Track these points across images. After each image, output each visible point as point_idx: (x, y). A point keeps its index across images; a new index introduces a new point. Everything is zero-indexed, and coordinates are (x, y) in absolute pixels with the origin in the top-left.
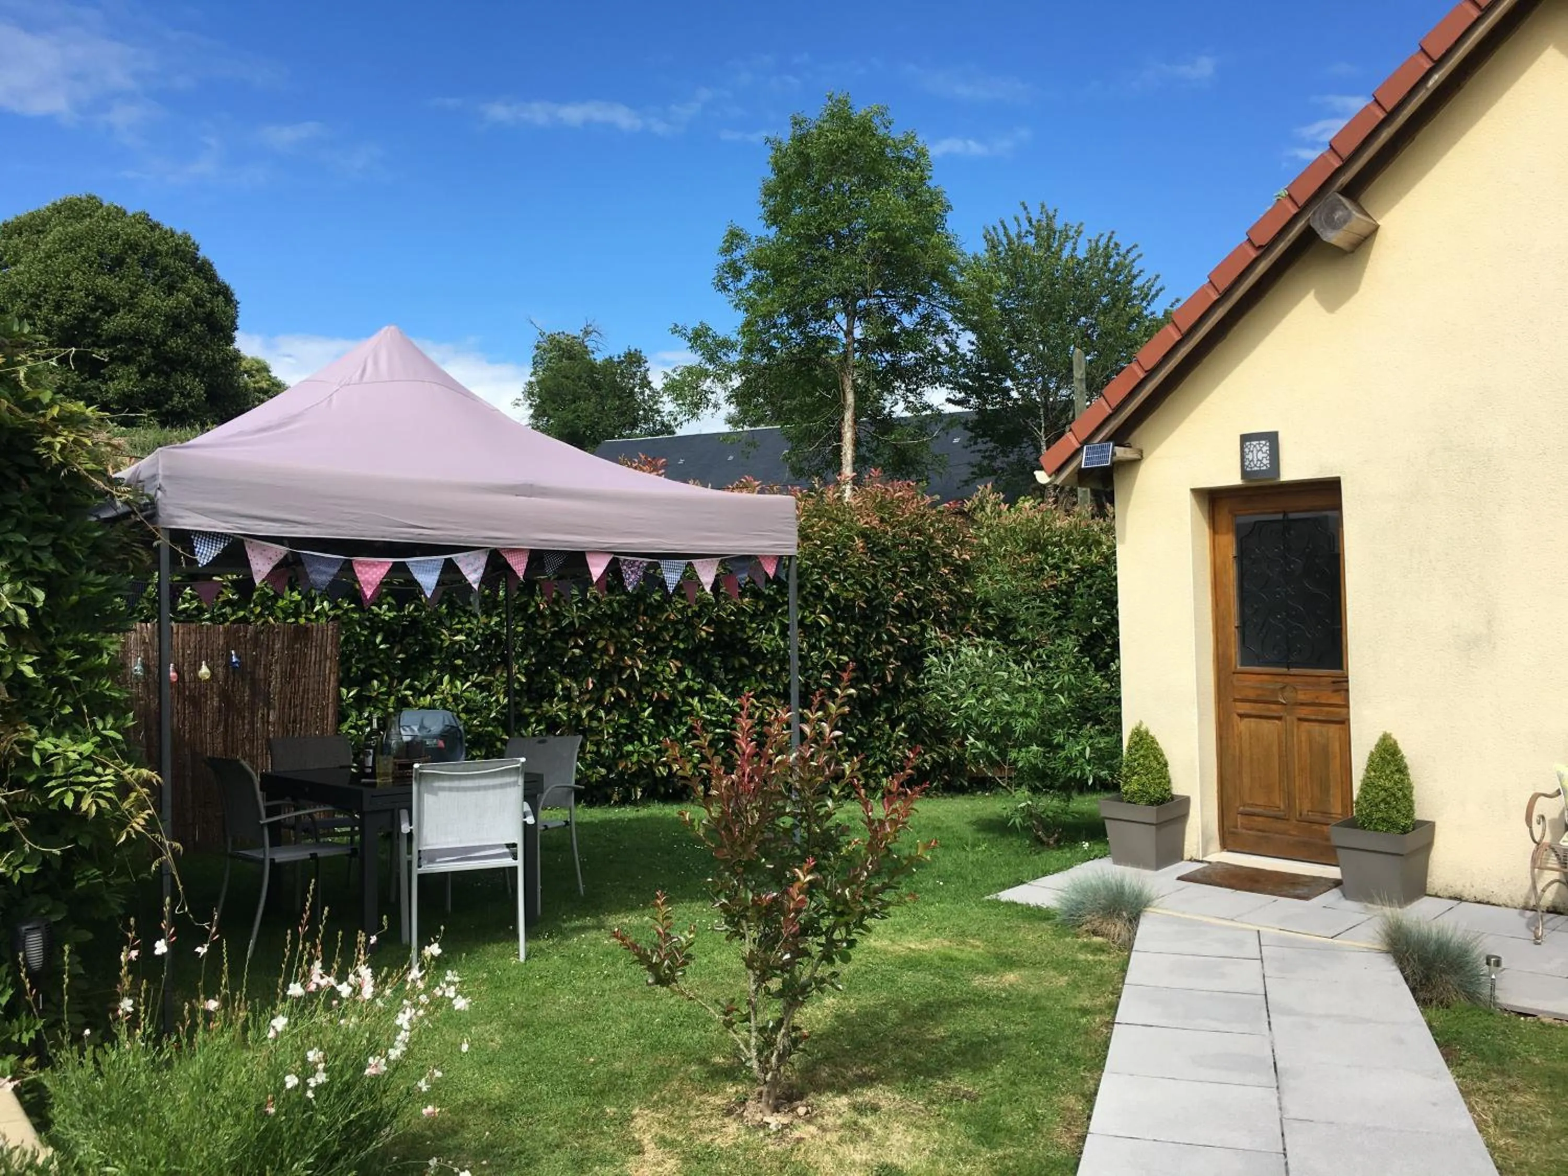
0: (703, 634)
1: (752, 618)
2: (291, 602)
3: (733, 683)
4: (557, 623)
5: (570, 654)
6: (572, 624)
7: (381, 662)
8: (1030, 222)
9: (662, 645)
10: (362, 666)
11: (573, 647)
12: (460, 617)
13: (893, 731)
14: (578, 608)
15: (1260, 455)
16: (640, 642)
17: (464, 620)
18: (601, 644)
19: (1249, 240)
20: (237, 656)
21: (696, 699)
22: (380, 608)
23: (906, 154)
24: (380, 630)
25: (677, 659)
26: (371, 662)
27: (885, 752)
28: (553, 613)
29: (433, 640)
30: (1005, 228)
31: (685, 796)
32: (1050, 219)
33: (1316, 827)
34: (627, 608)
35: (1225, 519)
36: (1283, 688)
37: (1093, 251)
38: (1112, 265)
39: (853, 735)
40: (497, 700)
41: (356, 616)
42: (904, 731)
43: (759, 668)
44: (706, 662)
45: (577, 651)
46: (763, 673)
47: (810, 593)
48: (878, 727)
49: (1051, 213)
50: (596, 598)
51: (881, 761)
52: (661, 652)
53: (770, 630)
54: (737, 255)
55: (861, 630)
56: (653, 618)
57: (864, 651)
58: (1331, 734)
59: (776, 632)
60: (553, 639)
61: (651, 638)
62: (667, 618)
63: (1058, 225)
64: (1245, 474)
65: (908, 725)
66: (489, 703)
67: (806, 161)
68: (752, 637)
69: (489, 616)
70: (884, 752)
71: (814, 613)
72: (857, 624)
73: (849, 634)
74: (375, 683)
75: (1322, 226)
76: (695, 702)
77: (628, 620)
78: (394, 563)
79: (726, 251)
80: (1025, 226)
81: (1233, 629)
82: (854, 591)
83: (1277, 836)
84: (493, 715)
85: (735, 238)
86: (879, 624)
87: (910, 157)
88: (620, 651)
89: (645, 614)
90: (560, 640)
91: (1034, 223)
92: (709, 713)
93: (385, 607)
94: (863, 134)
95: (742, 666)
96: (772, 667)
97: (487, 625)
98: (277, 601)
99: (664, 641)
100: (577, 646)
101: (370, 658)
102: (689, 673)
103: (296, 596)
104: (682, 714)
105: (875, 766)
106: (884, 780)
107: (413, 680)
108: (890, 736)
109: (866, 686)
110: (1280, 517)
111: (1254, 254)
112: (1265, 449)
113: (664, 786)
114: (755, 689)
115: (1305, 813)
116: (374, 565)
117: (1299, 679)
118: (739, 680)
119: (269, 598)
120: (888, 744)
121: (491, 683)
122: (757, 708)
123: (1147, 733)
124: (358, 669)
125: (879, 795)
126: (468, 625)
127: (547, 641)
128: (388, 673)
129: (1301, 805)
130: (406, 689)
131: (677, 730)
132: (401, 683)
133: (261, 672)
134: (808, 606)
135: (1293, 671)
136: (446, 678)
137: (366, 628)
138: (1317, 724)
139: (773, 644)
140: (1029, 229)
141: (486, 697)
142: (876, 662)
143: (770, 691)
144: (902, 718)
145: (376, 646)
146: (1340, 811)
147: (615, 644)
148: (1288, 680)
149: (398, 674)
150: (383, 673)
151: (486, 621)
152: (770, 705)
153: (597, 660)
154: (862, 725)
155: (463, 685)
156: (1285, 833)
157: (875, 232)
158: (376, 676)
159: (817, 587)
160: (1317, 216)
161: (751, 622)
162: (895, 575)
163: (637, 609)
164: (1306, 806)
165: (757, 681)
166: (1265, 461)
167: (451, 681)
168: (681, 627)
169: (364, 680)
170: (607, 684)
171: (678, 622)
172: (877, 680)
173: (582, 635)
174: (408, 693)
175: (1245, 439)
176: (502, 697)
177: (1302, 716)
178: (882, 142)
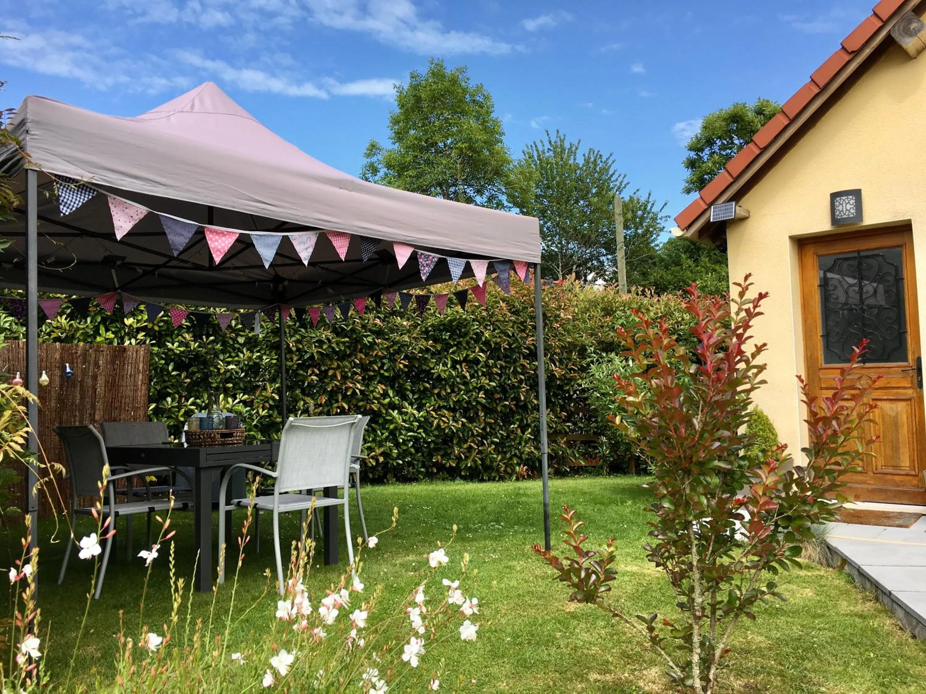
0: (401, 366)
1: (433, 354)
2: (106, 339)
3: (418, 402)
4: (301, 357)
5: (310, 379)
6: (312, 357)
7: (173, 385)
8: (550, 142)
9: (372, 374)
10: (158, 387)
11: (311, 375)
12: (230, 353)
13: (523, 434)
14: (316, 347)
15: (849, 207)
16: (359, 371)
17: (233, 354)
18: (331, 373)
19: (843, 48)
20: (70, 368)
21: (396, 411)
22: (173, 344)
23: (478, 98)
24: (172, 360)
25: (382, 383)
26: (166, 384)
27: (518, 449)
28: (298, 350)
29: (212, 369)
30: (536, 146)
31: (385, 480)
32: (562, 141)
33: (889, 477)
34: (349, 347)
35: (811, 260)
36: (859, 378)
37: (587, 161)
38: (598, 169)
39: (497, 437)
40: (258, 412)
41: (156, 349)
42: (530, 434)
43: (436, 391)
44: (401, 386)
45: (314, 378)
46: (439, 395)
47: (472, 338)
48: (512, 432)
49: (562, 138)
50: (328, 339)
51: (515, 455)
52: (371, 378)
53: (445, 364)
54: (374, 159)
55: (504, 364)
56: (366, 355)
57: (505, 379)
58: (899, 409)
59: (449, 366)
60: (297, 369)
61: (364, 368)
62: (376, 355)
63: (567, 145)
64: (834, 221)
65: (532, 430)
66: (251, 415)
67: (418, 100)
68: (433, 368)
69: (252, 352)
70: (516, 448)
71: (474, 352)
72: (501, 360)
73: (496, 367)
74: (169, 399)
75: (900, 35)
76: (395, 413)
77: (350, 356)
78: (241, 234)
79: (368, 156)
80: (547, 146)
81: (819, 337)
82: (500, 337)
83: (858, 486)
84: (255, 423)
85: (373, 149)
86: (515, 361)
87: (481, 100)
88: (345, 378)
89: (361, 352)
90: (302, 370)
91: (553, 143)
92: (404, 421)
93: (176, 344)
94: (453, 85)
95: (426, 389)
96: (445, 390)
97: (250, 358)
98: (95, 338)
99: (374, 371)
100: (313, 373)
101: (165, 381)
102: (391, 393)
103: (110, 335)
104: (387, 421)
105: (511, 459)
106: (517, 468)
107: (196, 399)
108: (521, 437)
109: (507, 403)
110: (856, 255)
111: (847, 58)
112: (852, 202)
113: (372, 473)
114: (434, 405)
115: (879, 467)
116: (223, 234)
117: (872, 370)
118: (422, 399)
119: (89, 336)
120: (520, 443)
121: (252, 401)
122: (436, 418)
123: (762, 413)
124: (155, 389)
125: (514, 478)
126: (236, 359)
127: (293, 371)
128: (178, 393)
129: (876, 462)
130: (191, 405)
131: (382, 434)
132: (187, 400)
133: (89, 382)
134: (470, 348)
135: (868, 365)
136: (222, 396)
137: (163, 359)
138: (888, 402)
139: (447, 373)
140: (550, 147)
141: (249, 411)
142: (513, 387)
143: (444, 407)
144: (528, 426)
145: (169, 373)
146: (908, 464)
147: (341, 372)
148: (864, 372)
149: (184, 394)
150: (175, 393)
151: (250, 355)
152: (444, 416)
153: (328, 384)
154: (502, 430)
155: (233, 401)
156: (864, 483)
157: (463, 143)
158: (169, 395)
159: (476, 334)
160: (897, 28)
161: (432, 358)
162: (526, 327)
163: (356, 347)
164: (881, 462)
165: (435, 400)
166: (852, 211)
167: (225, 399)
168: (385, 361)
169: (160, 397)
170: (334, 402)
171: (384, 357)
172: (512, 400)
173: (318, 366)
174: (193, 407)
175: (834, 196)
176: (261, 411)
177: (876, 397)
178: (465, 91)
